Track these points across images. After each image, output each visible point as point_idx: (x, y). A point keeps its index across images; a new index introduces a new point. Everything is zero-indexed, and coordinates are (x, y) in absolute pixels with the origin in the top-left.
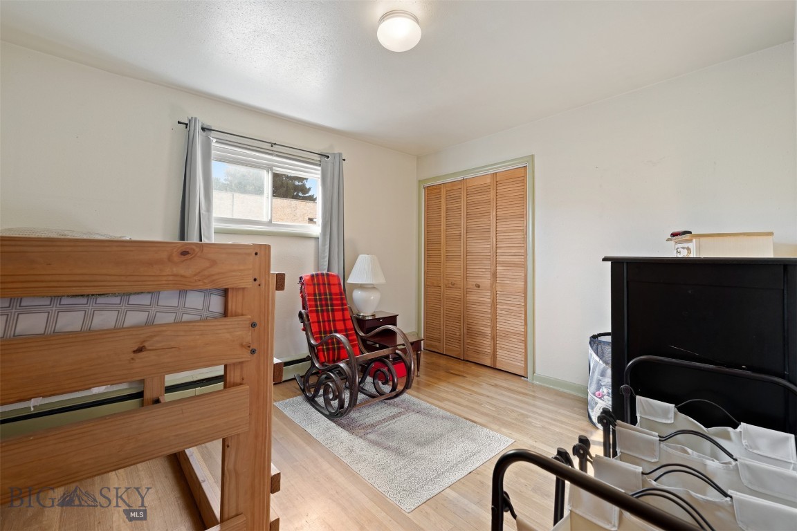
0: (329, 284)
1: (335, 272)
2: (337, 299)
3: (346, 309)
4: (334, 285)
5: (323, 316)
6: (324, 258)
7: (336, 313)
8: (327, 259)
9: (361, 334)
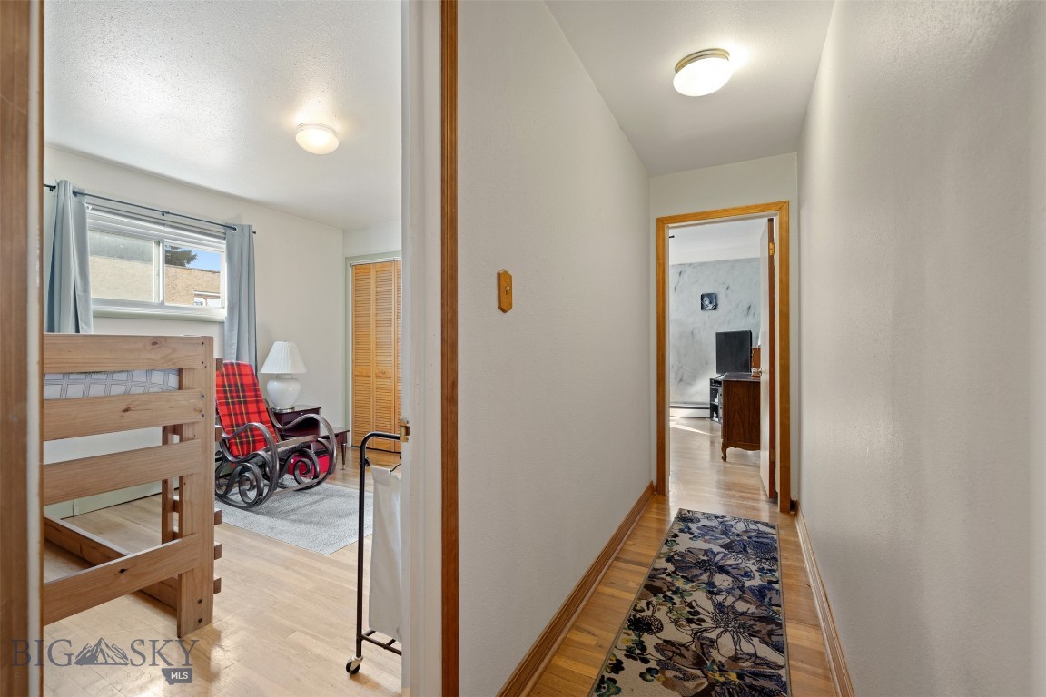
0: (240, 375)
1: (245, 361)
2: (250, 391)
3: (262, 401)
4: (246, 375)
5: (234, 409)
6: (231, 345)
7: (249, 405)
8: (235, 347)
9: (279, 426)
